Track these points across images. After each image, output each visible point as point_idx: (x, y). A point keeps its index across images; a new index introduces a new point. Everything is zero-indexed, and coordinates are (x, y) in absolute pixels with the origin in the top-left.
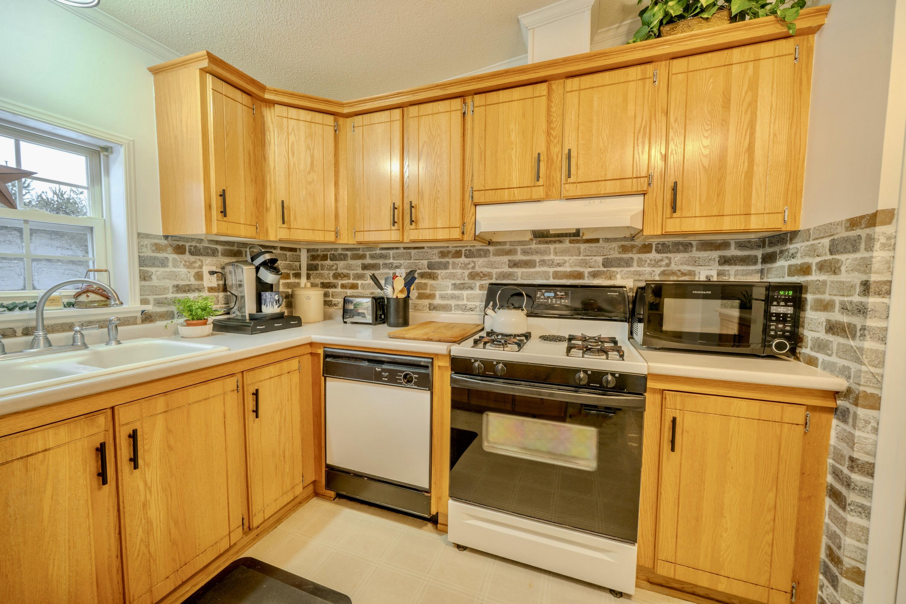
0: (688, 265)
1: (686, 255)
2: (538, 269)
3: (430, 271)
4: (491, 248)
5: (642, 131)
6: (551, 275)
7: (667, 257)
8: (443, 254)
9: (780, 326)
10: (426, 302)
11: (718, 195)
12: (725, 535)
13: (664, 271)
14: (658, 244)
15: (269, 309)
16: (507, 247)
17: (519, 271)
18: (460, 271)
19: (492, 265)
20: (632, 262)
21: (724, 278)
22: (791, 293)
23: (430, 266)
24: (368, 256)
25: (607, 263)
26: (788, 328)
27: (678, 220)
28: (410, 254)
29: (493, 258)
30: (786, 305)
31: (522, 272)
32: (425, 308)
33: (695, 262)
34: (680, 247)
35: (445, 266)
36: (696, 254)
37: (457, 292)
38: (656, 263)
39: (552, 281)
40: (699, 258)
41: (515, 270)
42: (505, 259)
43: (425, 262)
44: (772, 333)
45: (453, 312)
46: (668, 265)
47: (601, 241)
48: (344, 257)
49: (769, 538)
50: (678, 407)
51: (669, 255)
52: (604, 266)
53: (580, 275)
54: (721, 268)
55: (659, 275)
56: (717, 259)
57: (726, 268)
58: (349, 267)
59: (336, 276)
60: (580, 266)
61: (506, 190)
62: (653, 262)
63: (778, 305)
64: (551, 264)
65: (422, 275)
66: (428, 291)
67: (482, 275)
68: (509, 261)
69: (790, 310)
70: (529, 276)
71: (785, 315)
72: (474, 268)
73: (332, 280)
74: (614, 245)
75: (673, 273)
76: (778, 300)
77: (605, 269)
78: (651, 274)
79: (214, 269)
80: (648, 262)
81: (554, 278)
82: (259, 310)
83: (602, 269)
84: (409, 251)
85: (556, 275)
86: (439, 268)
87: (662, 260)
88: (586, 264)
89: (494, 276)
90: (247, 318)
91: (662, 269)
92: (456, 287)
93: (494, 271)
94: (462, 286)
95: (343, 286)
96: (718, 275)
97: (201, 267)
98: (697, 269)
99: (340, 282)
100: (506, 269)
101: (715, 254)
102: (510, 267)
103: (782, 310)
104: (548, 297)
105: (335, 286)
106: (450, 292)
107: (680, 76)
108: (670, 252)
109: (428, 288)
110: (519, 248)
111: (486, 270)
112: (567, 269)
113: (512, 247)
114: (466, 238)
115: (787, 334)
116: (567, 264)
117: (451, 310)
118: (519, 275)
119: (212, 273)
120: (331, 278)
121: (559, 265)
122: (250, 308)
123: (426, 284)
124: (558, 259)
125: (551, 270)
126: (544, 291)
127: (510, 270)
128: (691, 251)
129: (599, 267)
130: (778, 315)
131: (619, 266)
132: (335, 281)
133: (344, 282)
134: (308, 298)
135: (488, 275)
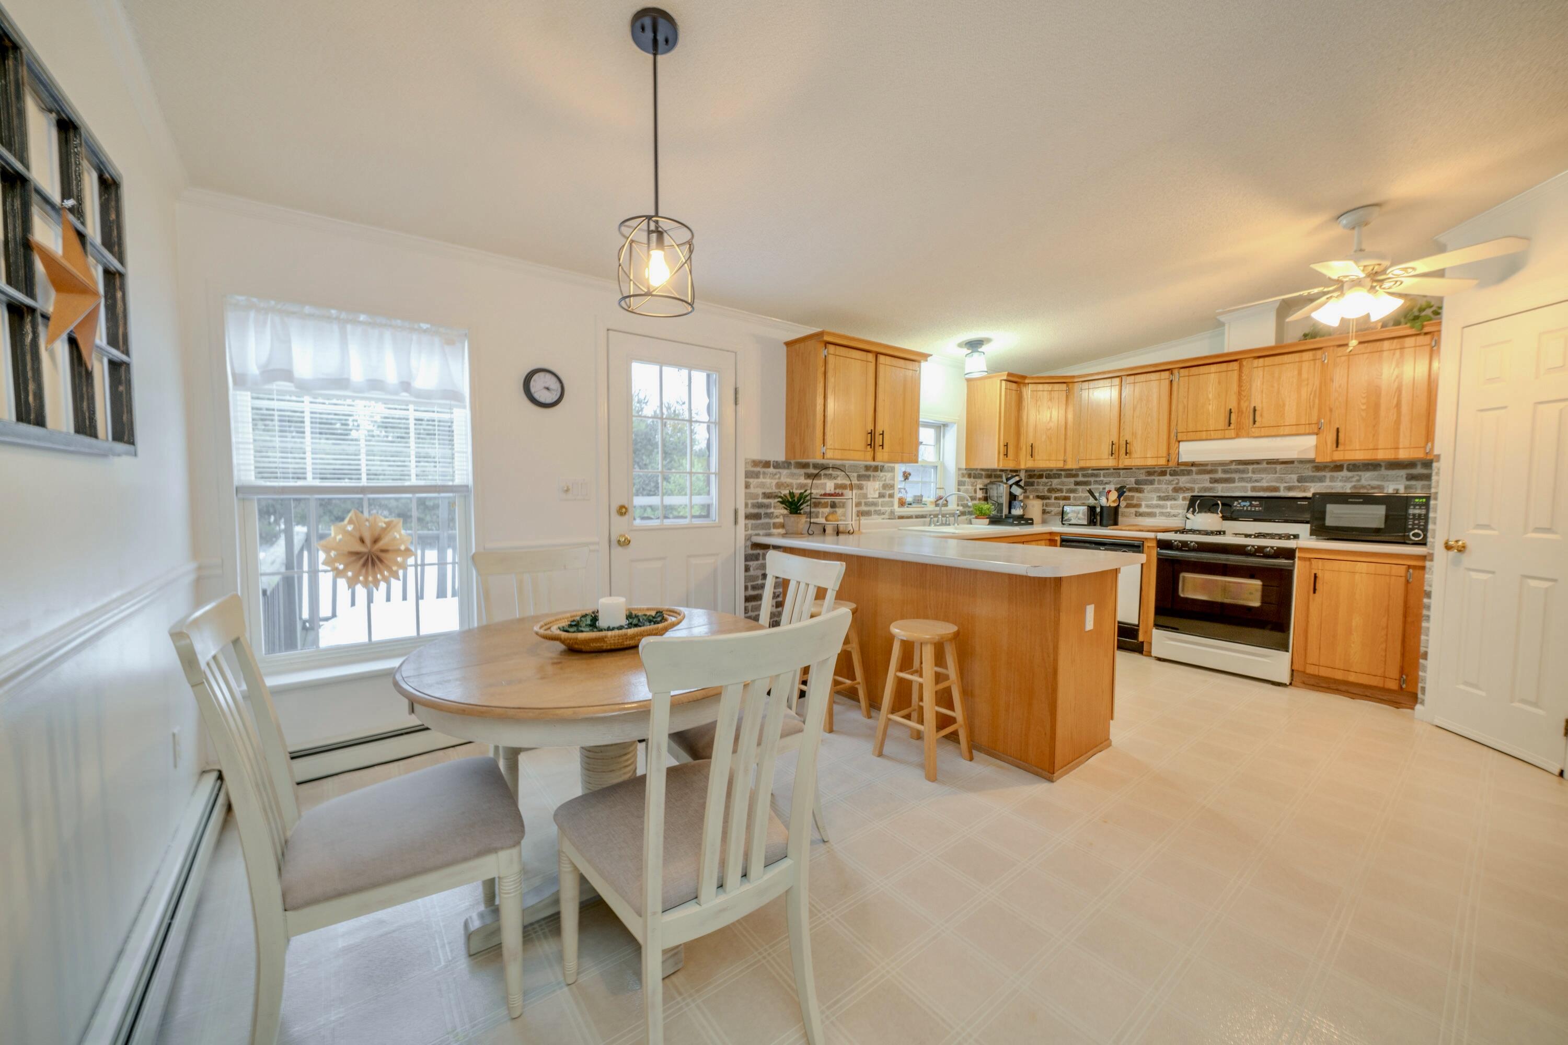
0: (1378, 480)
1: (1376, 473)
2: (1236, 484)
3: (1137, 486)
4: (1194, 469)
5: (1313, 393)
6: (1249, 489)
7: (1358, 475)
8: (1149, 473)
9: (1416, 522)
10: (1133, 510)
11: (1374, 435)
12: (1352, 645)
13: (1355, 485)
14: (1349, 464)
15: (1017, 512)
16: (1209, 468)
17: (1219, 486)
18: (1164, 486)
19: (1194, 482)
20: (1325, 479)
21: (1411, 490)
22: (1424, 500)
23: (1137, 482)
24: (1080, 475)
25: (1300, 480)
26: (1422, 523)
27: (1342, 452)
28: (1119, 473)
29: (1195, 476)
30: (1420, 508)
31: (1223, 487)
32: (1131, 515)
33: (1384, 478)
34: (1370, 467)
35: (1152, 482)
36: (1384, 472)
37: (1161, 503)
38: (1348, 480)
39: (1250, 494)
40: (1388, 475)
41: (1216, 485)
42: (1207, 477)
43: (1133, 480)
44: (1410, 527)
45: (1157, 518)
46: (1359, 481)
47: (1296, 463)
48: (1059, 476)
49: (1383, 646)
50: (1320, 568)
51: (1360, 473)
52: (1299, 481)
53: (1276, 489)
54: (1408, 483)
55: (1350, 488)
56: (1405, 476)
57: (1413, 483)
58: (1063, 484)
59: (1050, 491)
60: (1277, 482)
61: (1204, 432)
62: (1344, 479)
63: (1414, 508)
64: (1250, 480)
65: (1130, 490)
66: (1135, 502)
67: (1185, 489)
68: (1211, 478)
69: (1423, 512)
70: (1229, 490)
71: (1420, 515)
72: (1177, 483)
73: (1046, 494)
74: (1308, 466)
75: (1364, 487)
76: (1415, 505)
77: (1300, 484)
78: (1343, 488)
79: (982, 487)
80: (1340, 478)
81: (1252, 491)
82: (1010, 512)
83: (1297, 484)
84: (1118, 471)
85: (1254, 489)
86: (1146, 484)
87: (1352, 477)
88: (1281, 480)
89: (1196, 490)
90: (1004, 517)
91: (1353, 484)
92: (1160, 498)
93: (1196, 486)
94: (1166, 498)
95: (1056, 498)
96: (1406, 488)
97: (976, 485)
98: (1385, 484)
99: (1054, 495)
100: (1208, 485)
101: (1403, 473)
102: (1211, 482)
103: (1417, 511)
104: (1244, 506)
105: (1049, 498)
106: (1155, 502)
107: (1343, 358)
108: (1360, 470)
109: (1135, 499)
110: (1220, 469)
111: (1188, 485)
112: (1264, 484)
113: (1213, 468)
114: (1171, 464)
115: (1422, 527)
116: (1264, 481)
117: (1155, 516)
118: (1220, 489)
119: (980, 489)
120: (1046, 492)
121: (1256, 481)
122: (1005, 511)
123: (1133, 497)
124: (1255, 476)
125: (1249, 485)
126: (1240, 501)
127: (1211, 485)
128: (1380, 470)
129: (1294, 482)
130: (1414, 515)
131: (1313, 481)
132: (1049, 494)
133: (1057, 495)
134: (1033, 506)
135: (1192, 489)
